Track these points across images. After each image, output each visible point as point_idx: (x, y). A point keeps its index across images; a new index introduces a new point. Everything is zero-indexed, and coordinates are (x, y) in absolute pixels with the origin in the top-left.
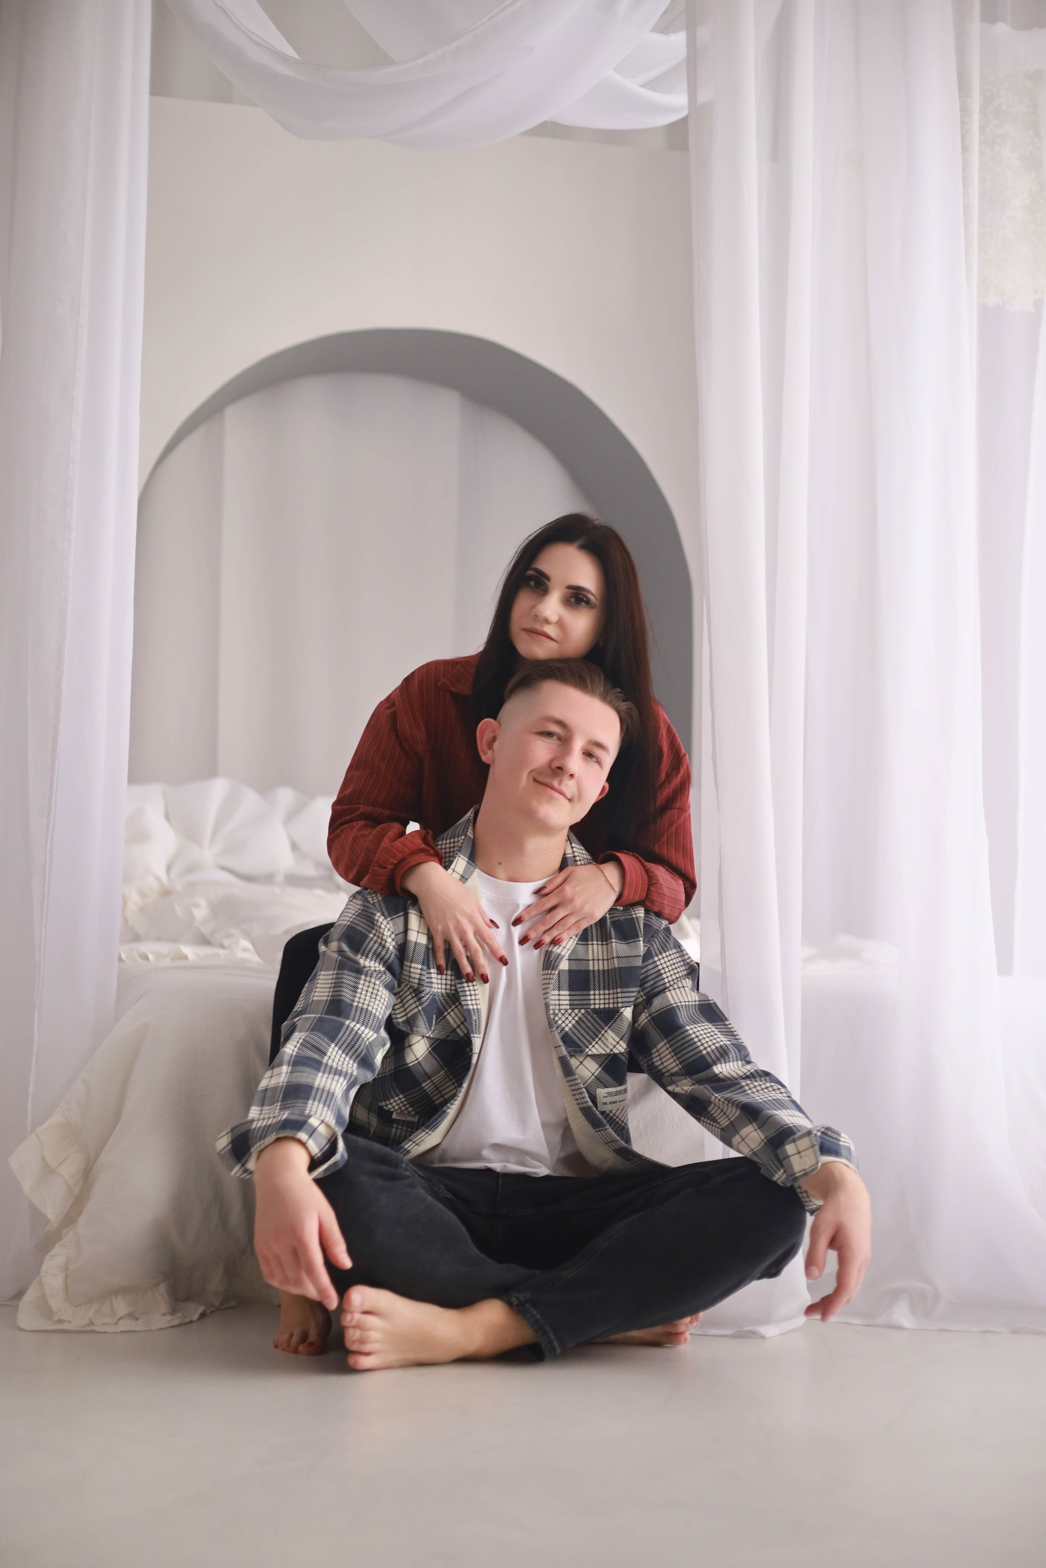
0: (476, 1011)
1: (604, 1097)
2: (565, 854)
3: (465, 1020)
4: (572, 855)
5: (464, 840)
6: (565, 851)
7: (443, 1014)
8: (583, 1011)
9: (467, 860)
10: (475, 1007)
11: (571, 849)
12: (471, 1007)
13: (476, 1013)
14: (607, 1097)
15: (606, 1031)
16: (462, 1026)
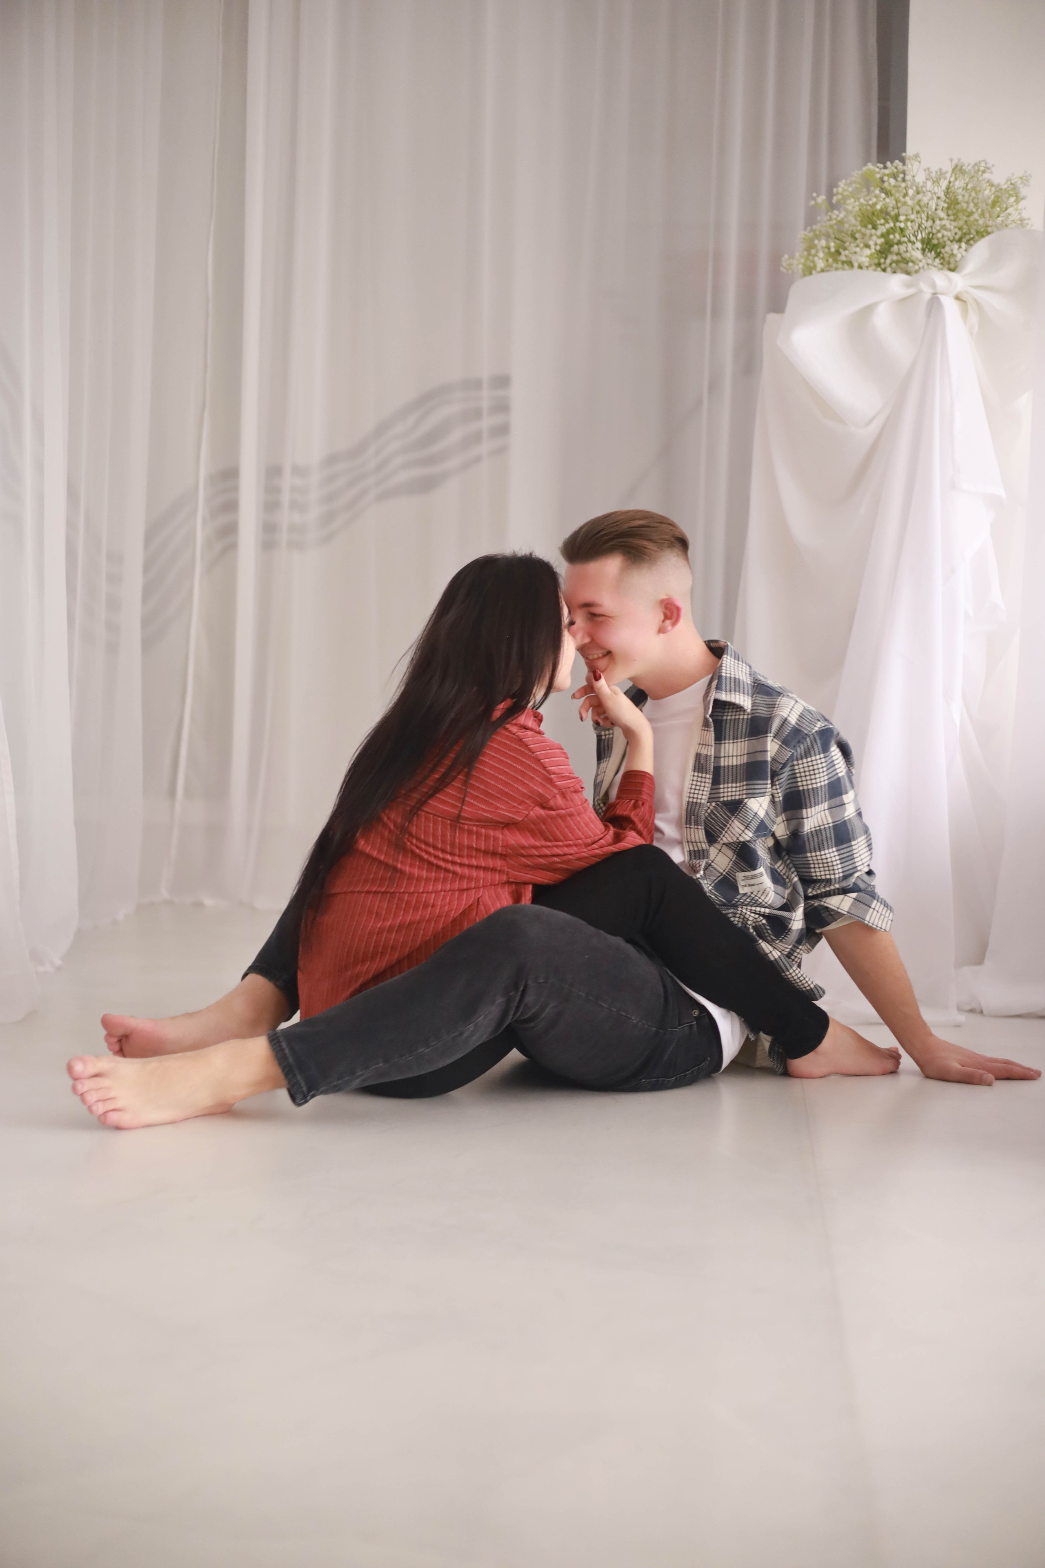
15: (733, 821)
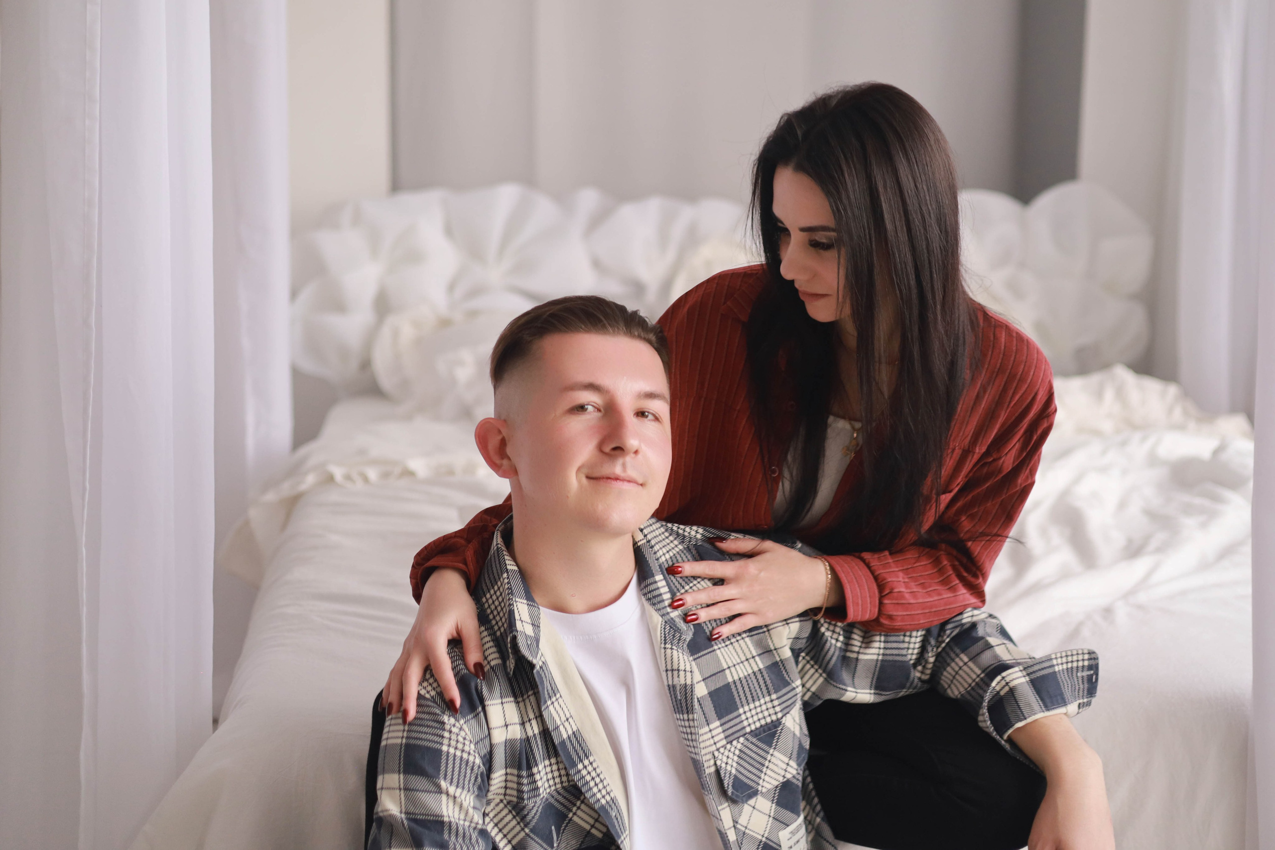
0: (611, 803)
1: (788, 840)
2: (635, 544)
3: (599, 815)
4: (645, 541)
5: (508, 578)
6: (634, 539)
7: (567, 816)
8: (742, 740)
9: (525, 601)
10: (608, 798)
11: (641, 533)
12: (603, 801)
13: (613, 805)
14: (791, 838)
16: (597, 825)
